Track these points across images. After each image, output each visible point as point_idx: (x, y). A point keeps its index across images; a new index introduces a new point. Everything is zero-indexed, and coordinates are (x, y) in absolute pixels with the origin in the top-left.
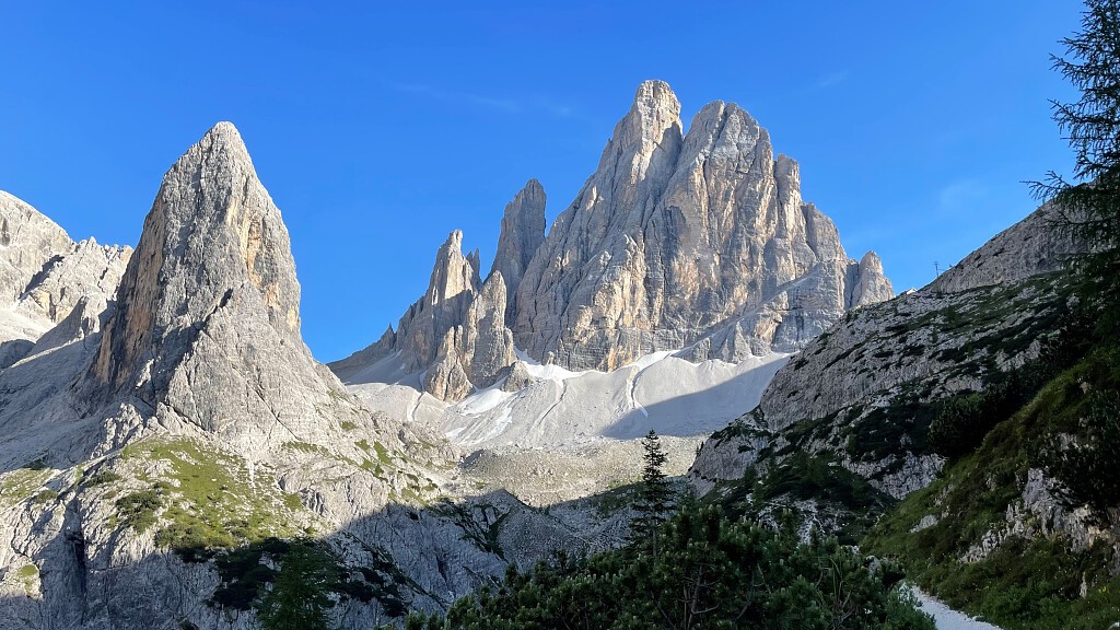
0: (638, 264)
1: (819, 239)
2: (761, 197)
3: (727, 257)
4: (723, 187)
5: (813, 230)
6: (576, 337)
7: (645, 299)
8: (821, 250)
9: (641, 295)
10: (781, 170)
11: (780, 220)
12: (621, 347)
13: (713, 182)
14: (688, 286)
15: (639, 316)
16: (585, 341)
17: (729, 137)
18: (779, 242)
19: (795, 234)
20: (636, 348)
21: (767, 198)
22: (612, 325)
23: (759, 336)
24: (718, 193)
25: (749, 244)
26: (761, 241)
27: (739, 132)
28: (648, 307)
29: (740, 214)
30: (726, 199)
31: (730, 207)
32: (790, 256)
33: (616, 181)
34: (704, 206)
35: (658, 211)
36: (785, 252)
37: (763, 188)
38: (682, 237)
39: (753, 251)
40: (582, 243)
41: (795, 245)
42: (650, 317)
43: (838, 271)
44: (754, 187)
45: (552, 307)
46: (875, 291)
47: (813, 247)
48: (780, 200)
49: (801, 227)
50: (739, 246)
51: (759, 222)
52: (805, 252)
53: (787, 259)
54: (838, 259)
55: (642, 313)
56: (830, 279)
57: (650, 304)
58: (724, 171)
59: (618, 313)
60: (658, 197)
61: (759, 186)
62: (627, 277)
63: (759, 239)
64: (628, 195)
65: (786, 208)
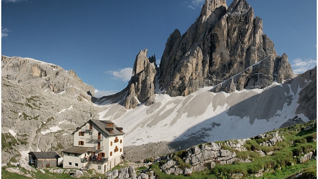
0: (199, 55)
1: (267, 47)
2: (247, 31)
3: (233, 52)
4: (234, 26)
5: (265, 43)
6: (174, 85)
7: (202, 68)
8: (268, 51)
9: (200, 66)
10: (256, 22)
11: (254, 39)
12: (190, 87)
13: (230, 24)
14: (218, 63)
15: (199, 75)
16: (177, 86)
17: (239, 9)
18: (253, 47)
19: (259, 45)
20: (196, 87)
21: (250, 31)
22: (187, 79)
23: (240, 83)
24: (231, 29)
25: (241, 47)
26: (246, 46)
27: (242, 7)
28: (203, 71)
29: (239, 37)
30: (234, 31)
31: (236, 33)
32: (256, 53)
33: (198, 26)
34: (225, 33)
35: (209, 35)
36: (255, 51)
37: (248, 27)
38: (216, 44)
39: (242, 50)
40: (183, 48)
41: (258, 49)
42: (203, 75)
43: (272, 59)
44: (245, 27)
45: (170, 73)
46: (284, 68)
47: (265, 50)
48: (254, 32)
49: (261, 42)
50: (238, 48)
51: (246, 40)
52: (262, 52)
53: (255, 54)
54: (273, 55)
55: (200, 74)
56: (269, 62)
57: (203, 70)
58: (235, 20)
59: (190, 74)
60: (210, 30)
61: (247, 27)
62: (195, 61)
63: (245, 46)
64: (201, 30)
65: (256, 35)
